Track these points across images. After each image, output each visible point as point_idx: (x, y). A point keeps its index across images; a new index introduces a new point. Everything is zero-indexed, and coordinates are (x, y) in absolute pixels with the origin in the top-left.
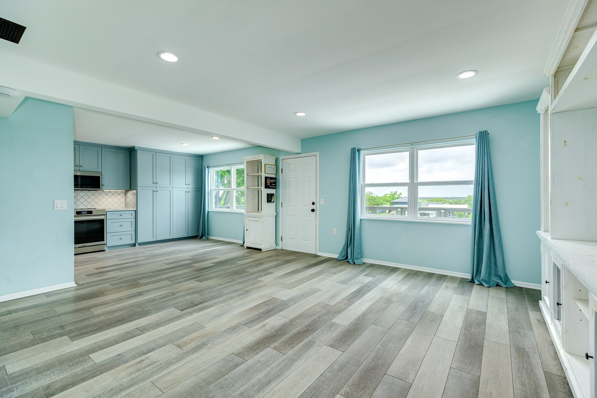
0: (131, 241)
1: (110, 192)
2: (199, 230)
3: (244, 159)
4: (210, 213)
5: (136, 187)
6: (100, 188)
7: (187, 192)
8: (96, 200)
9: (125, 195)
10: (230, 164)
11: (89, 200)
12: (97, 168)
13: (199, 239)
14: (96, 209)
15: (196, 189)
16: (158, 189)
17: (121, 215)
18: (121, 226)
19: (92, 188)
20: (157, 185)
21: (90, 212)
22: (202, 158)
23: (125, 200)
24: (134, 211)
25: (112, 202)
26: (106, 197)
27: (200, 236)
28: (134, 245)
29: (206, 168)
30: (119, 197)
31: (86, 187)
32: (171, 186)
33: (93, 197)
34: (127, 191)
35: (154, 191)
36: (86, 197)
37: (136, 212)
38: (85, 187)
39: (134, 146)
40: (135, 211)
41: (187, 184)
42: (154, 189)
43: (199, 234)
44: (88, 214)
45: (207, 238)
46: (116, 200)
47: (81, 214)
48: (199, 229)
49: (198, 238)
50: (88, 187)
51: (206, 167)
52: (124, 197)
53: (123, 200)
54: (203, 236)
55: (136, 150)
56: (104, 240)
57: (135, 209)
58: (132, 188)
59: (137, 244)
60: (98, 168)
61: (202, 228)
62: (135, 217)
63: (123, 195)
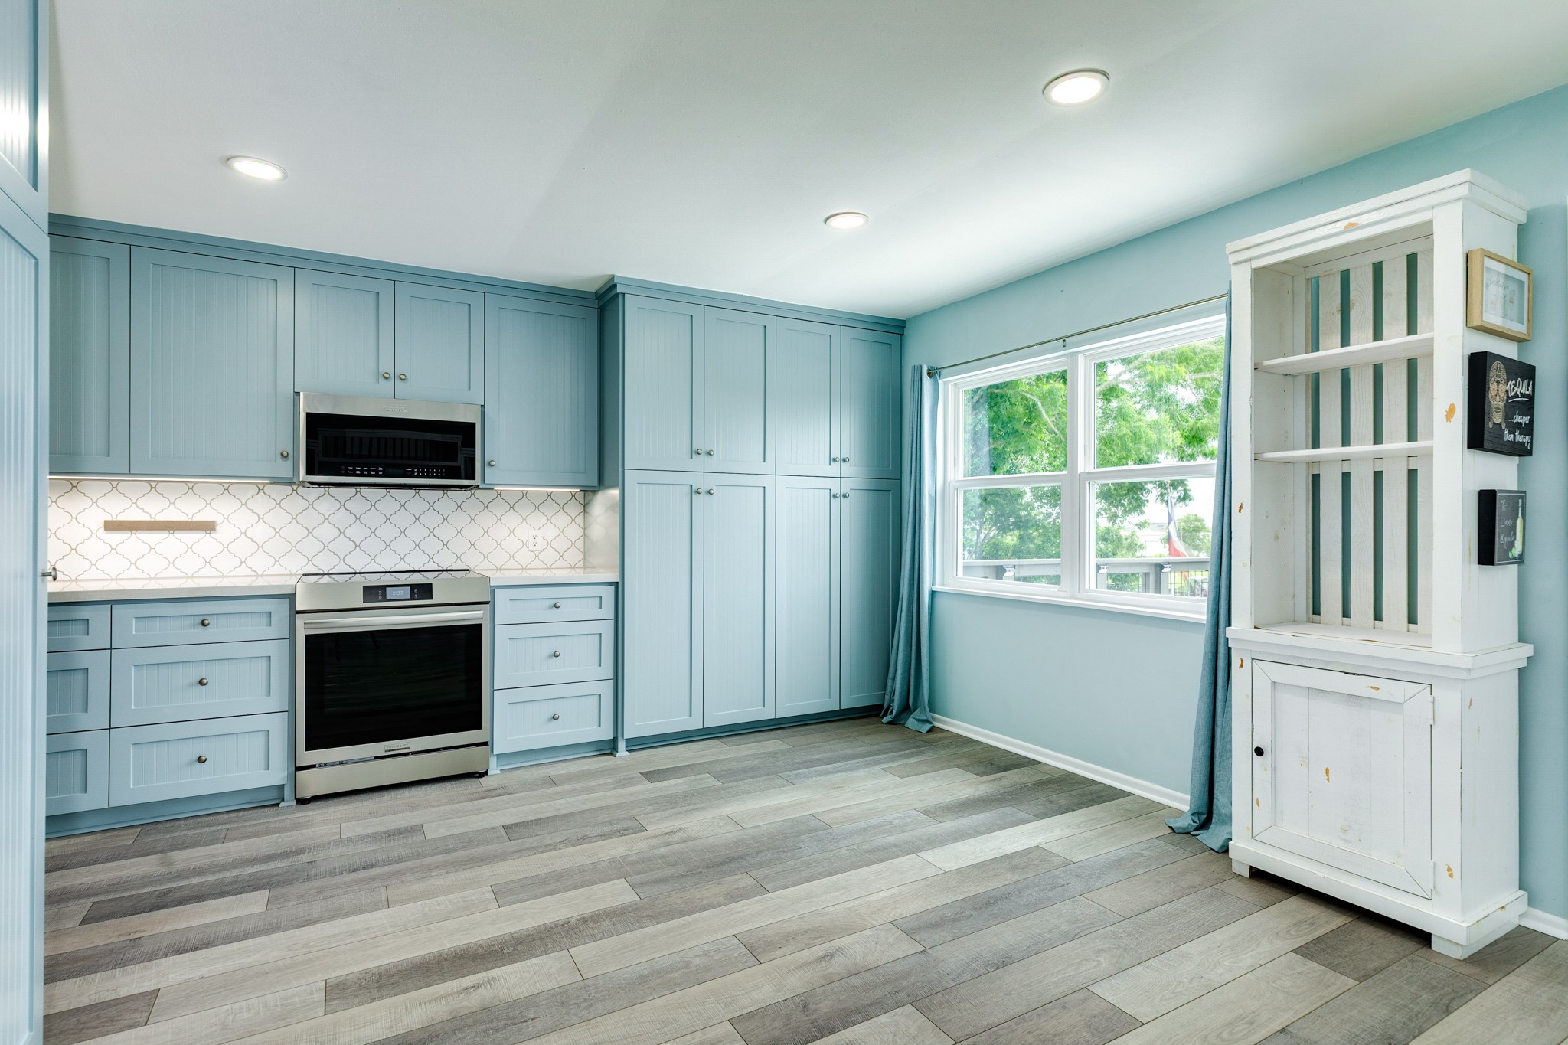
0: (596, 727)
1: (524, 495)
2: (890, 682)
3: (1232, 259)
4: (938, 600)
5: (621, 470)
6: (473, 478)
7: (835, 496)
8: (473, 533)
9: (585, 511)
10: (1064, 339)
11: (445, 532)
12: (467, 388)
13: (889, 723)
14: (470, 575)
15: (873, 485)
16: (711, 482)
17: (556, 606)
18: (555, 655)
19: (442, 477)
20: (711, 464)
21: (423, 591)
22: (902, 335)
23: (585, 535)
24: (610, 584)
25: (532, 540)
26: (512, 519)
27: (894, 712)
28: (609, 747)
29: (925, 377)
30: (562, 519)
31: (418, 472)
32: (768, 467)
33: (460, 519)
34: (589, 492)
35: (697, 492)
36: (431, 519)
37: (617, 587)
38: (413, 472)
39: (613, 277)
40: (612, 588)
41: (834, 460)
42: (697, 481)
43: (887, 698)
44: (412, 598)
45: (928, 727)
46: (550, 532)
47: (385, 600)
48: (891, 675)
49: (885, 720)
50: (428, 472)
51: (925, 370)
52: (580, 520)
53: (574, 532)
54: (906, 709)
55: (621, 297)
56: (479, 727)
57: (614, 577)
58: (607, 479)
59: (621, 745)
60: (470, 390)
61: (902, 674)
62: (612, 616)
63: (575, 509)
